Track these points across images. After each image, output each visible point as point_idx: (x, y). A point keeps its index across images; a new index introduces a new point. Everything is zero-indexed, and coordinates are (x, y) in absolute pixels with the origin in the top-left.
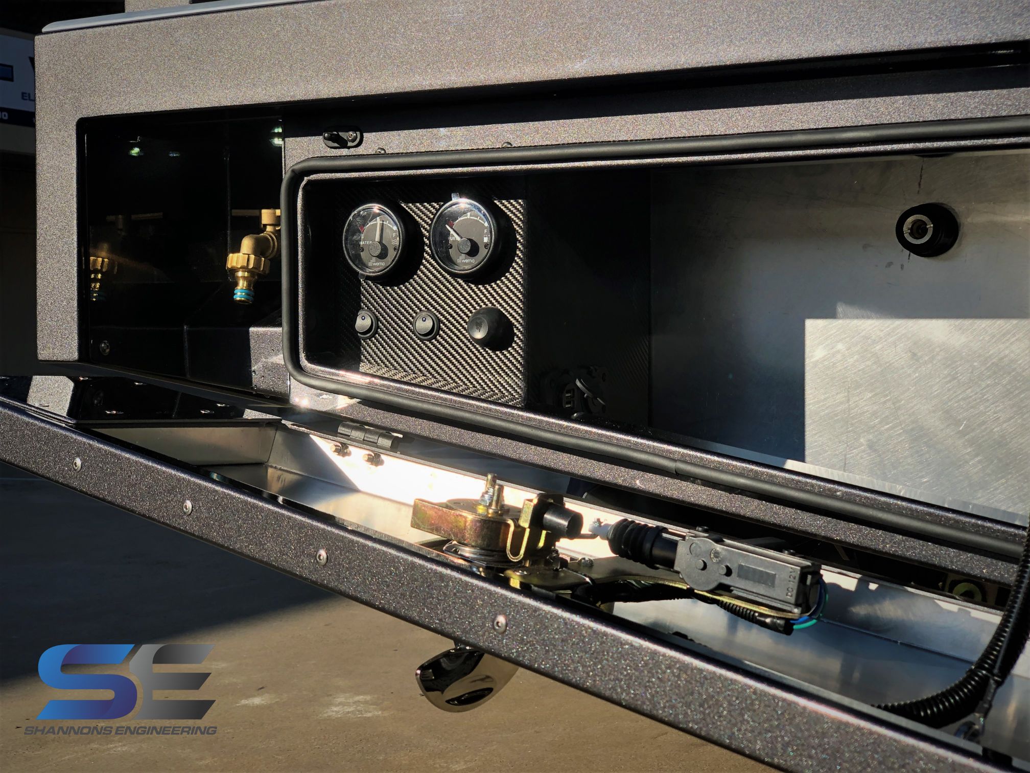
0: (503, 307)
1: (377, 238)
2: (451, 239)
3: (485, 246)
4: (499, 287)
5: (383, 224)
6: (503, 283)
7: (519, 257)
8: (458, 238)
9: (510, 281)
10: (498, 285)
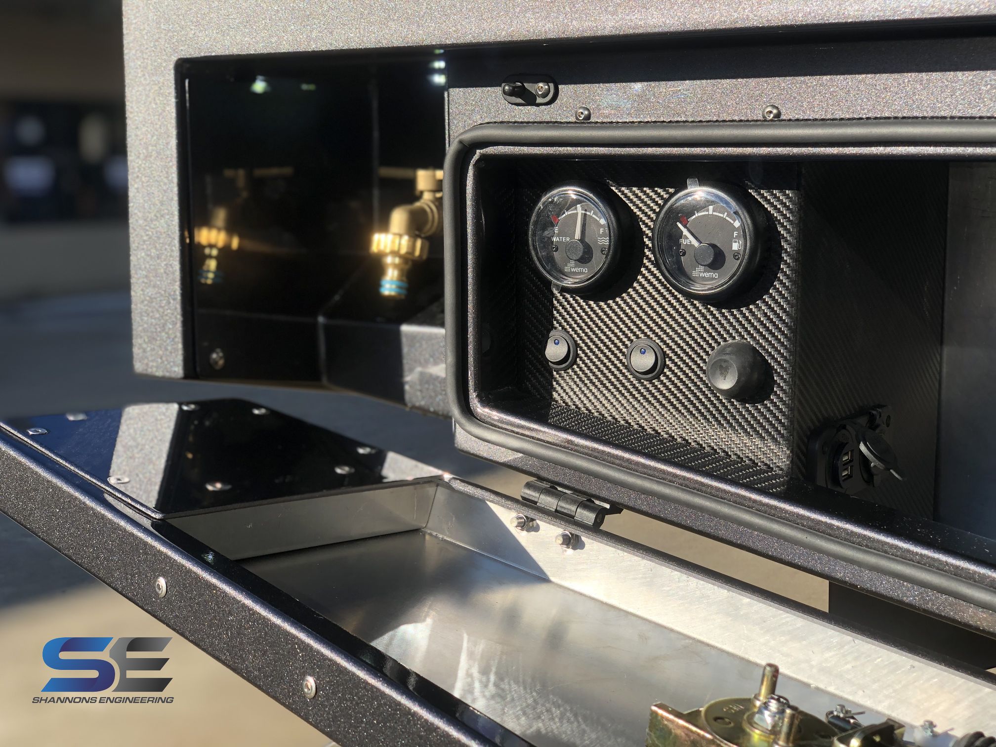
0: (758, 343)
1: (578, 235)
2: (683, 242)
3: (735, 256)
4: (753, 314)
5: (585, 215)
6: (759, 308)
7: (785, 274)
8: (696, 243)
9: (769, 307)
10: (751, 311)
